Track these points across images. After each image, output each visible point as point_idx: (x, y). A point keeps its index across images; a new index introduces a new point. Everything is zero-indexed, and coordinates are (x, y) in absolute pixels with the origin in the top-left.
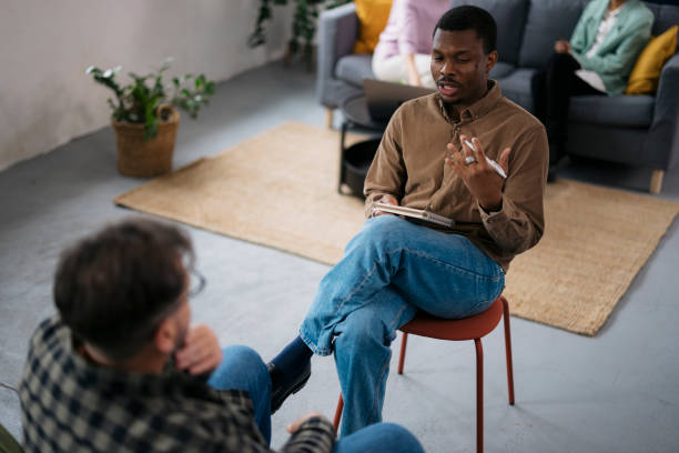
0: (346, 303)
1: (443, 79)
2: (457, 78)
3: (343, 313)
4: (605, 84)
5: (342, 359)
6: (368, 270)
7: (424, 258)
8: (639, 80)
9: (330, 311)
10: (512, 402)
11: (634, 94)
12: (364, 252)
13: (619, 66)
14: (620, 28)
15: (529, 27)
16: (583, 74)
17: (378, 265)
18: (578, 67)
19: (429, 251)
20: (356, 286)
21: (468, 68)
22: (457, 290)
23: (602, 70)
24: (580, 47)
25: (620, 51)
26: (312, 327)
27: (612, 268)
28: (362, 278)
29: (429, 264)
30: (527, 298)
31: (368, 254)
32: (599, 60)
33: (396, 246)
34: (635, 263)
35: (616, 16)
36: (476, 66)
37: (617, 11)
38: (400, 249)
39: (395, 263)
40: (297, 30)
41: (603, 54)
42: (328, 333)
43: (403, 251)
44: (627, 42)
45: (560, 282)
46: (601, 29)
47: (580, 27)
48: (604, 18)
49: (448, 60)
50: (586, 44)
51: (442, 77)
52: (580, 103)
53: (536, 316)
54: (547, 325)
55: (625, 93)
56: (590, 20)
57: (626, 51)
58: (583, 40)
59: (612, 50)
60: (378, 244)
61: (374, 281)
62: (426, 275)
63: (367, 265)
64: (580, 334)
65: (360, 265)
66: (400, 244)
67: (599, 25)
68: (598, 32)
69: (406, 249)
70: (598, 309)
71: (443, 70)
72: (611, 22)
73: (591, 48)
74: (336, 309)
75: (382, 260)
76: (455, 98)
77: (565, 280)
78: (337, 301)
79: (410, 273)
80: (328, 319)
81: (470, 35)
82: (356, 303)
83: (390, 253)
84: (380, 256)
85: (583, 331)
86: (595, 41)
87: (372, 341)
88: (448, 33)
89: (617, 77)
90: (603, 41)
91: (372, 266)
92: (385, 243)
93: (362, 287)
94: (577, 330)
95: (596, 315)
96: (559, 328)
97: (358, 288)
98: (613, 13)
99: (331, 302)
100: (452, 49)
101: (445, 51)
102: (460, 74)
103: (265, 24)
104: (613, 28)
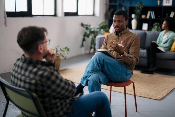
0: (90, 73)
1: (116, 26)
2: (119, 26)
3: (90, 75)
4: (165, 50)
5: (89, 87)
6: (95, 64)
7: (109, 62)
8: (173, 49)
9: (86, 75)
10: (137, 111)
11: (172, 52)
12: (94, 60)
13: (168, 46)
14: (168, 37)
15: (147, 39)
16: (159, 48)
17: (97, 63)
18: (158, 46)
19: (110, 61)
20: (92, 68)
21: (122, 24)
22: (118, 73)
23: (164, 47)
24: (159, 43)
25: (168, 42)
26: (83, 79)
27: (166, 88)
28: (94, 66)
29: (110, 64)
30: (144, 93)
31: (95, 60)
32: (163, 45)
33: (101, 58)
34: (172, 88)
35: (167, 35)
36: (123, 23)
37: (167, 34)
38: (102, 59)
39: (102, 63)
40: (92, 44)
41: (164, 43)
42: (86, 81)
43: (103, 59)
44: (169, 40)
45: (152, 91)
46: (163, 38)
47: (159, 38)
48: (164, 35)
49: (117, 22)
50: (160, 42)
51: (115, 26)
52: (158, 54)
53: (145, 96)
54: (148, 98)
55: (170, 52)
56: (161, 36)
57: (169, 42)
58: (159, 41)
59: (166, 42)
60: (97, 58)
61: (97, 67)
62: (109, 67)
63: (95, 63)
64: (156, 100)
65: (93, 63)
66: (102, 58)
67: (163, 37)
68: (163, 39)
69: (104, 59)
70: (161, 95)
71: (116, 24)
72: (166, 36)
73: (161, 43)
74: (88, 74)
75: (98, 62)
76: (118, 30)
77: (154, 90)
78: (88, 72)
79: (105, 66)
80: (86, 77)
81: (122, 16)
82: (92, 73)
83: (100, 60)
84: (98, 61)
85: (157, 99)
86: (162, 41)
87: (96, 81)
88: (117, 16)
89: (168, 49)
90: (164, 41)
91: (96, 63)
92: (99, 58)
93: (94, 68)
94: (155, 99)
95: (161, 96)
96: (151, 99)
97: (93, 69)
98: (166, 34)
99: (87, 72)
100: (118, 19)
101: (116, 20)
102: (120, 25)
103: (84, 42)
104: (166, 38)
